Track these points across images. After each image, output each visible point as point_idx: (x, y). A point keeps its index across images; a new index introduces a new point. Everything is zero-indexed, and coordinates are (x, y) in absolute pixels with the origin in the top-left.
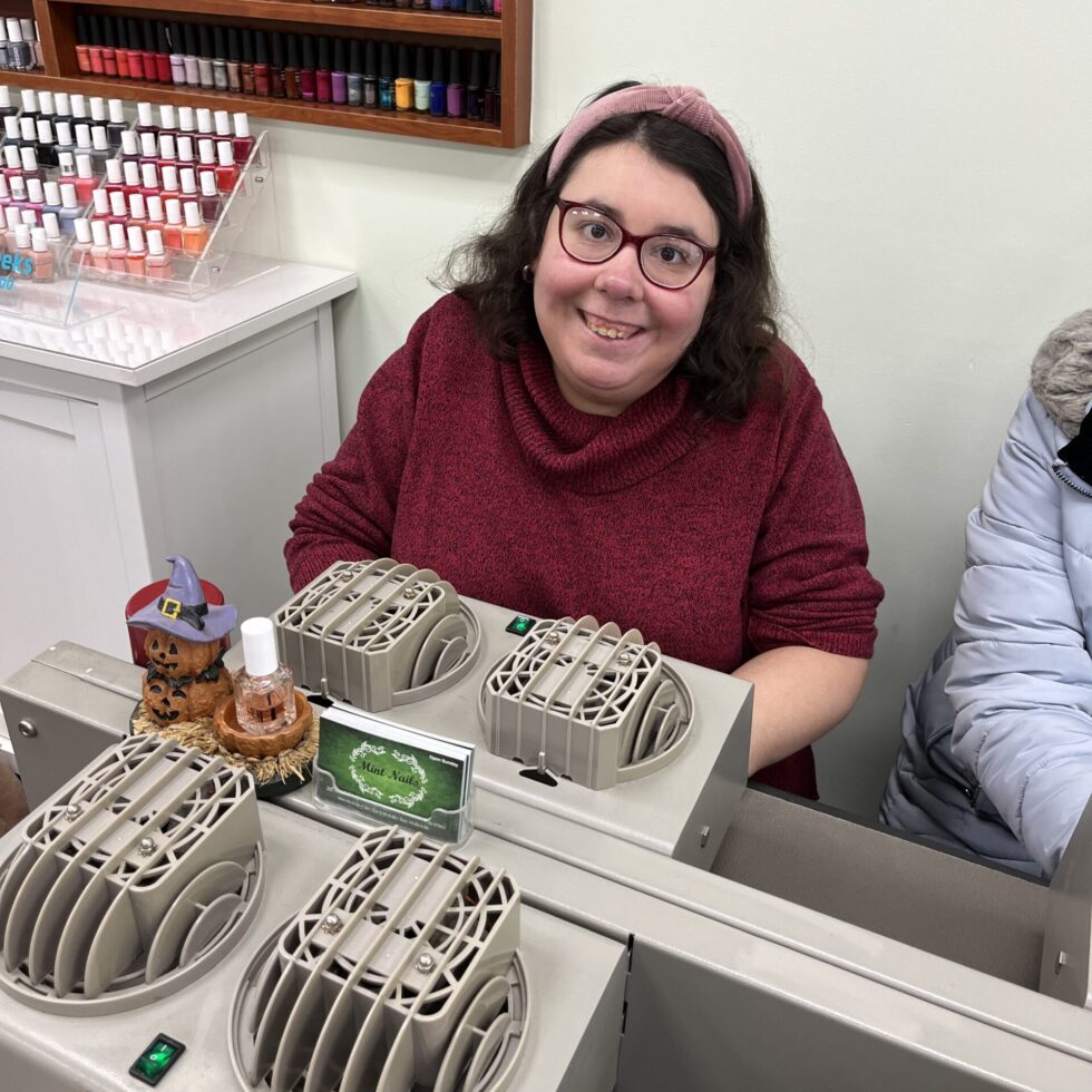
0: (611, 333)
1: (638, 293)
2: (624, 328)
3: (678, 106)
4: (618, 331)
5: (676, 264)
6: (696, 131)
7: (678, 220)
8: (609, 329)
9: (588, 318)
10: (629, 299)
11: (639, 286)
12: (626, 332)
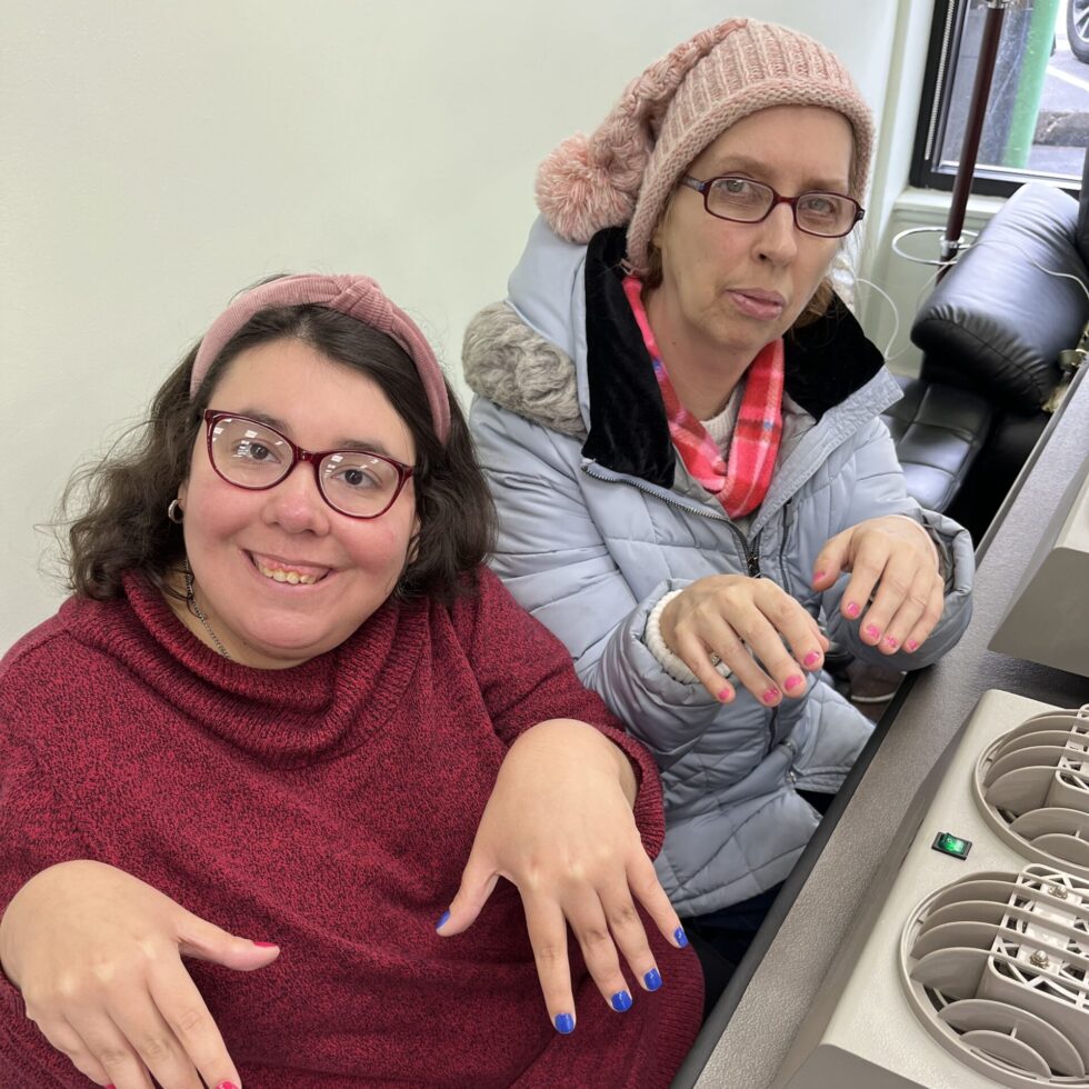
0: (292, 578)
1: (321, 525)
2: (307, 570)
3: (347, 298)
4: (300, 575)
5: (367, 488)
6: (374, 328)
7: (363, 433)
8: (287, 572)
9: (258, 558)
10: (310, 533)
11: (322, 517)
12: (311, 576)
